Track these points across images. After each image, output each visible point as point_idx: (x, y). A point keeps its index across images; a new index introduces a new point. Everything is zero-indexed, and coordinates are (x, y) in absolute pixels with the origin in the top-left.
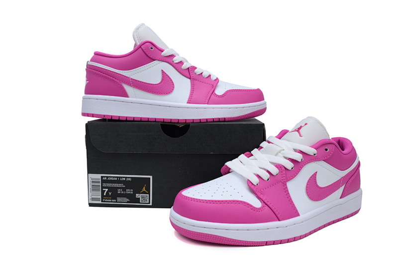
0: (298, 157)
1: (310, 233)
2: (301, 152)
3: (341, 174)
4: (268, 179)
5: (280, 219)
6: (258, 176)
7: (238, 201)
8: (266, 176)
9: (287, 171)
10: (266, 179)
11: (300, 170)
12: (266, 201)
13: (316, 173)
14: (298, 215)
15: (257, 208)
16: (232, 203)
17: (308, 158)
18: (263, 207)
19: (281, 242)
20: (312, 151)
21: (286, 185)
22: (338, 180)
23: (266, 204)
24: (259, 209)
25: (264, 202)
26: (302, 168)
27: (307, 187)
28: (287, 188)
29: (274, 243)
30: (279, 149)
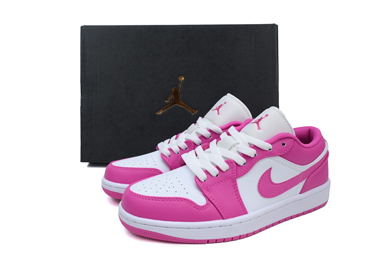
0: (252, 153)
1: (260, 230)
2: (255, 147)
3: (300, 169)
4: (217, 175)
5: (224, 217)
6: (207, 172)
7: (181, 198)
8: (214, 172)
9: (238, 166)
10: (214, 175)
11: (252, 166)
12: (211, 199)
13: (271, 168)
14: (246, 213)
15: (200, 206)
16: (174, 200)
17: (262, 153)
18: (207, 204)
19: (224, 240)
20: (267, 146)
21: (236, 181)
22: (298, 176)
23: (211, 202)
24: (203, 207)
25: (209, 200)
26: (254, 164)
27: (259, 184)
28: (236, 184)
29: (216, 241)
30: (234, 142)
